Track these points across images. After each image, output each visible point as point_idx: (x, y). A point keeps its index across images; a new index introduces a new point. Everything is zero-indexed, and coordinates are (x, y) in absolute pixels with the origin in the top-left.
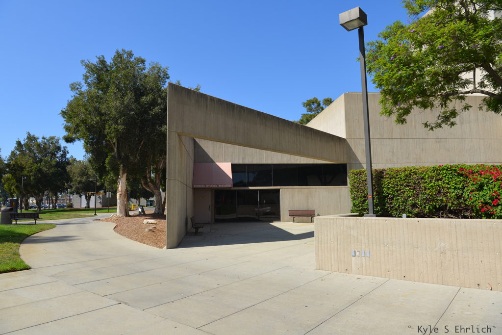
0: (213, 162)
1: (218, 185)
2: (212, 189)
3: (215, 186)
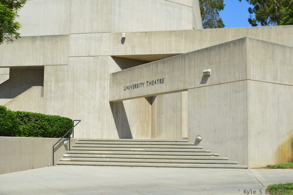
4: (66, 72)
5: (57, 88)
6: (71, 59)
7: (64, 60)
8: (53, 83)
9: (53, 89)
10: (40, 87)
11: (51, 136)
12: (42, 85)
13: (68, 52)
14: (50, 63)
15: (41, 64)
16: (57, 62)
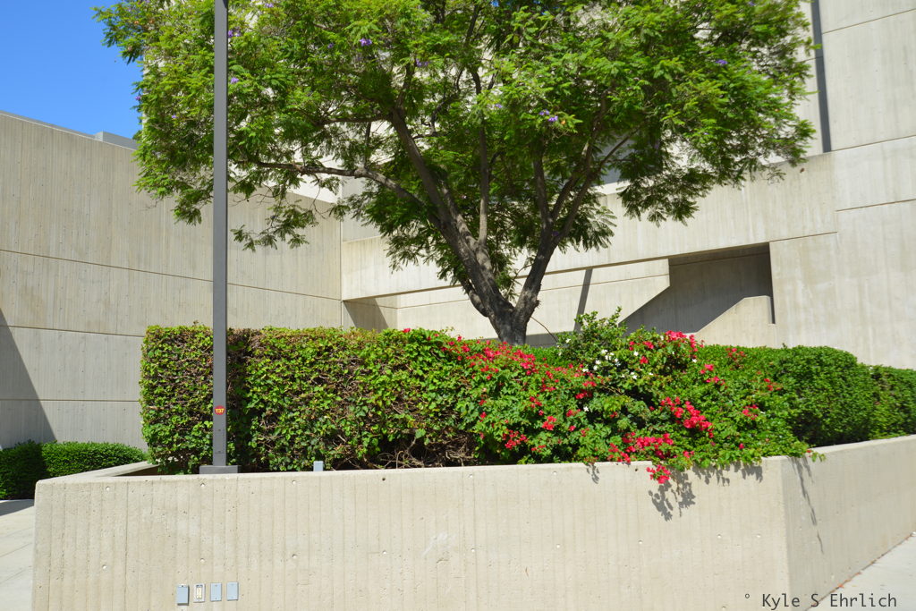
4: (832, 253)
5: (811, 296)
6: (844, 216)
7: (823, 221)
8: (800, 286)
9: (801, 300)
10: (765, 299)
12: (770, 294)
13: (834, 197)
14: (785, 233)
15: (761, 239)
16: (804, 227)
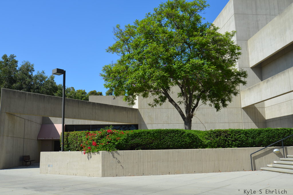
0: (52, 124)
1: (52, 138)
2: (53, 140)
3: (51, 138)
11: (254, 146)
